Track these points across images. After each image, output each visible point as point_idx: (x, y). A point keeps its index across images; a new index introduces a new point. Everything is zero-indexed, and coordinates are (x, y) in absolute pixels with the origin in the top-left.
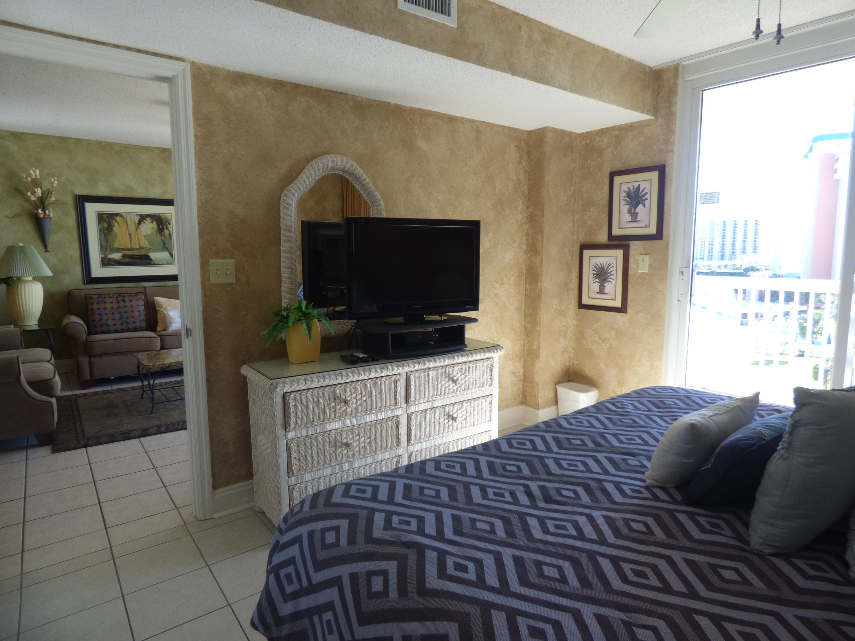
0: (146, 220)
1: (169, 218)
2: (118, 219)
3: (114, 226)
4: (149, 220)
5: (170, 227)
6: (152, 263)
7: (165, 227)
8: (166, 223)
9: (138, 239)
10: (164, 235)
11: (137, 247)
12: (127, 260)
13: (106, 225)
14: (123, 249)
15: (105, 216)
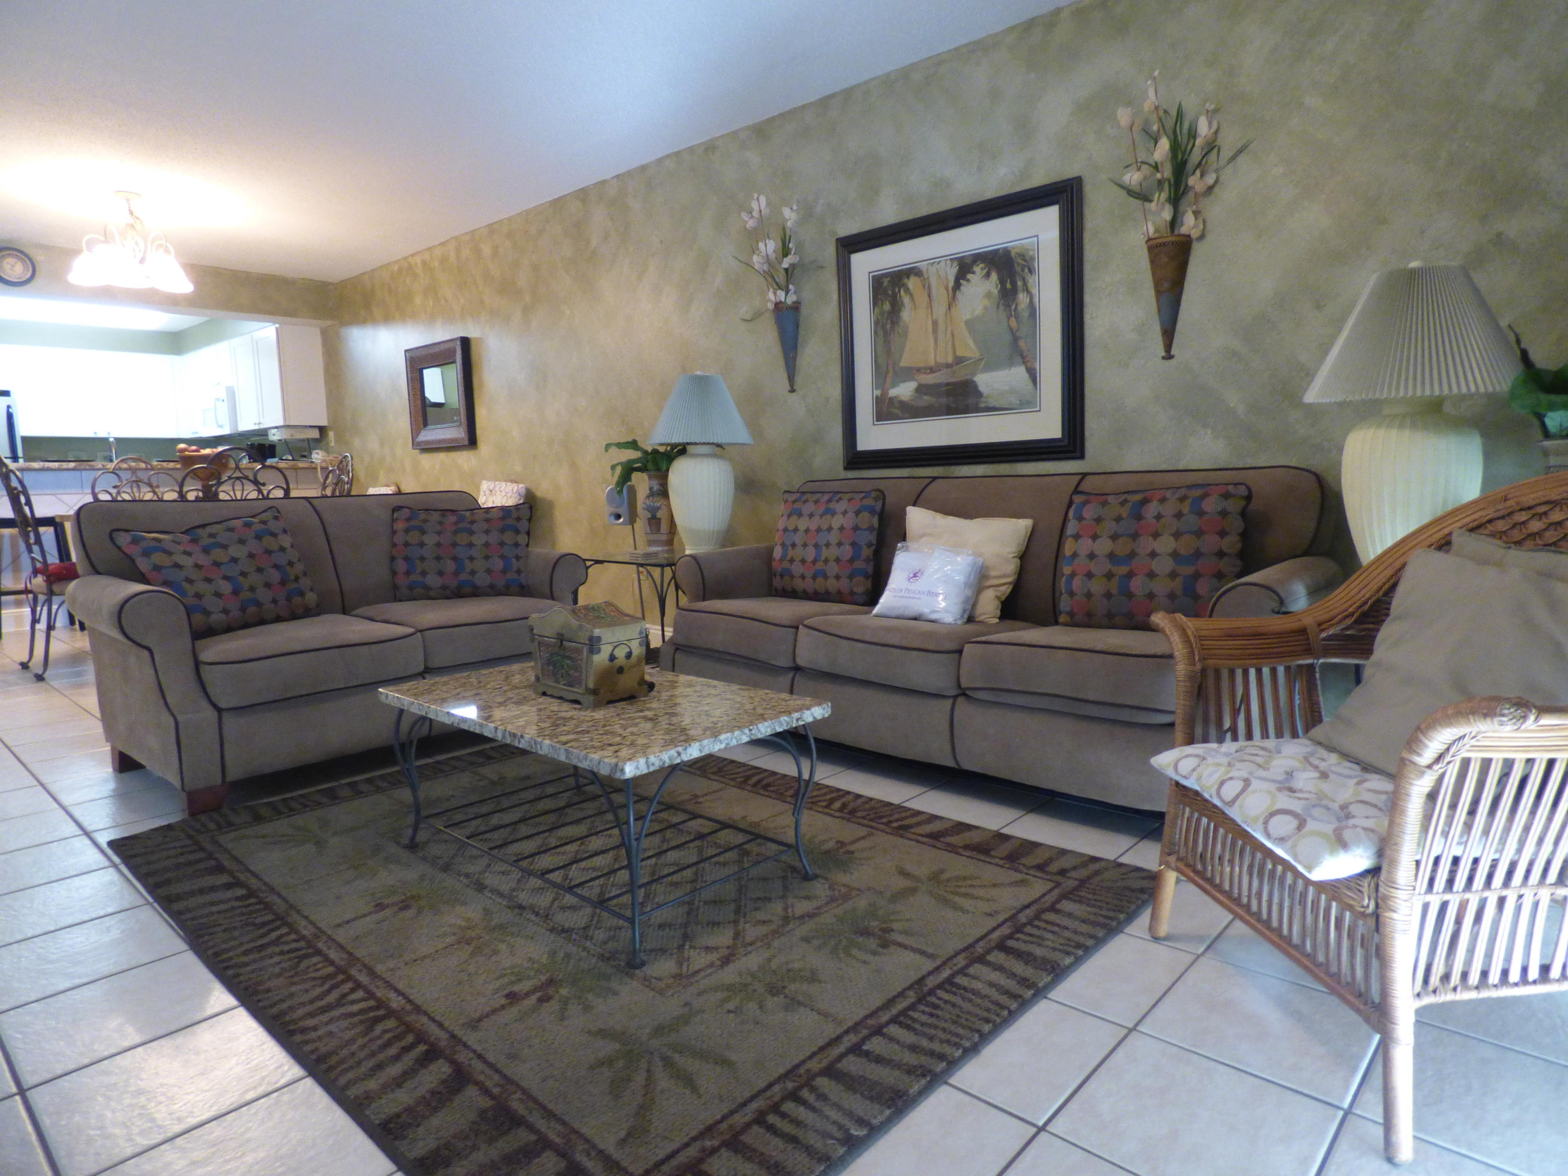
0: (974, 273)
1: (1031, 253)
2: (912, 283)
3: (903, 304)
4: (979, 269)
5: (1031, 280)
6: (982, 405)
7: (1020, 283)
8: (1023, 270)
9: (953, 335)
10: (1016, 309)
11: (950, 360)
12: (927, 399)
13: (887, 307)
14: (919, 370)
15: (886, 282)
